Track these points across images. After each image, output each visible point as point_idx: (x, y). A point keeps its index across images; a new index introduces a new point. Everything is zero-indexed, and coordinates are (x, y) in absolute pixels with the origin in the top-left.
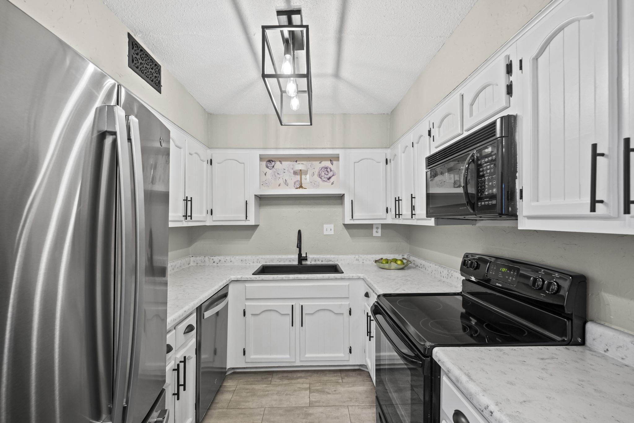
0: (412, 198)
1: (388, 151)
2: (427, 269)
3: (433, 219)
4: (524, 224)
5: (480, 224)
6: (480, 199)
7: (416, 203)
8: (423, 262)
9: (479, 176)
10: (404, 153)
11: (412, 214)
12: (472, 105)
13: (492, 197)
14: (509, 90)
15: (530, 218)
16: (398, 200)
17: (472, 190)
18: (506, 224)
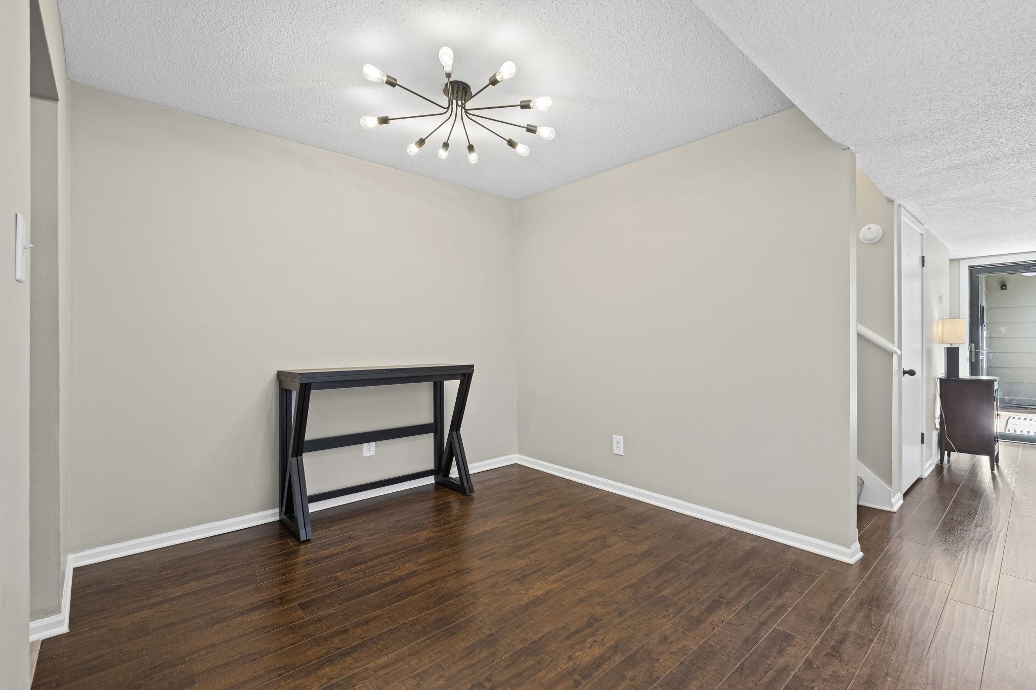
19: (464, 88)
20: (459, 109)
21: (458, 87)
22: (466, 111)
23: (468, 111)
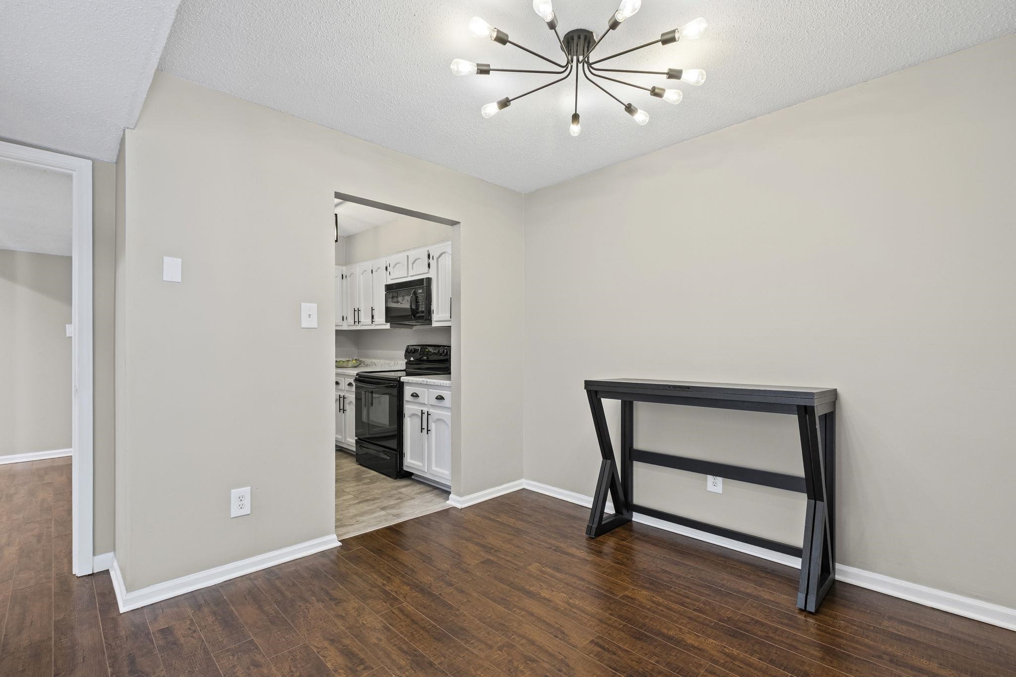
0: (372, 309)
1: (344, 268)
2: (377, 364)
3: (389, 324)
4: (435, 324)
5: (415, 328)
6: (417, 313)
7: (376, 313)
8: (374, 360)
9: (417, 302)
10: (362, 274)
11: (372, 321)
12: (413, 264)
13: (422, 312)
14: (429, 265)
15: (436, 321)
16: (357, 311)
17: (414, 307)
18: (428, 327)
19: (585, 38)
20: (580, 65)
21: (579, 37)
22: (589, 65)
23: (592, 66)
